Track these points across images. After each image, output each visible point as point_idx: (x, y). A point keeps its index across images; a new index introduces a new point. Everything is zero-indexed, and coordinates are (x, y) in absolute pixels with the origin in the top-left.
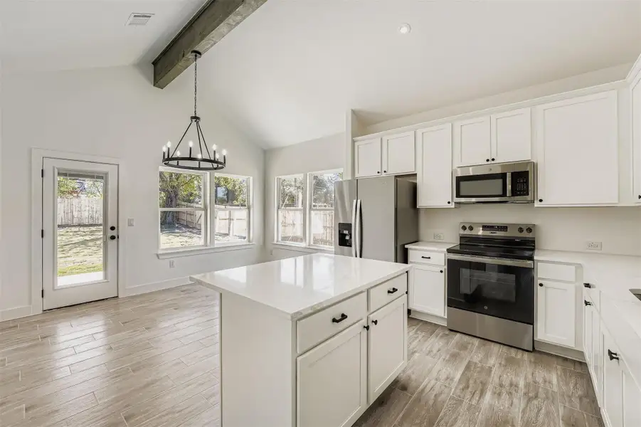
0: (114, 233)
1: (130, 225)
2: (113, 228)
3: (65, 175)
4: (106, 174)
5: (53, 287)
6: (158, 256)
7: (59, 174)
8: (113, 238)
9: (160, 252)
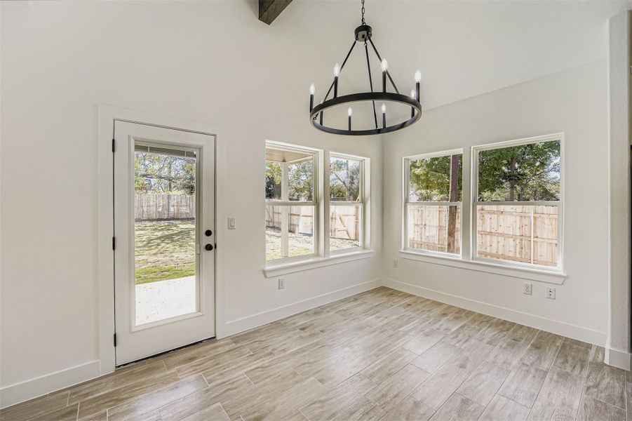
0: (210, 240)
1: (231, 227)
2: (208, 233)
3: (144, 149)
4: (200, 149)
5: (130, 328)
6: (264, 272)
7: (138, 148)
8: (209, 247)
9: (267, 268)
